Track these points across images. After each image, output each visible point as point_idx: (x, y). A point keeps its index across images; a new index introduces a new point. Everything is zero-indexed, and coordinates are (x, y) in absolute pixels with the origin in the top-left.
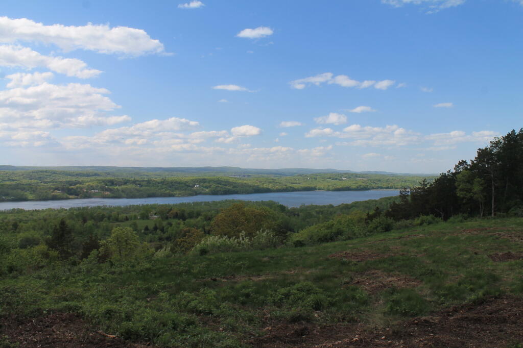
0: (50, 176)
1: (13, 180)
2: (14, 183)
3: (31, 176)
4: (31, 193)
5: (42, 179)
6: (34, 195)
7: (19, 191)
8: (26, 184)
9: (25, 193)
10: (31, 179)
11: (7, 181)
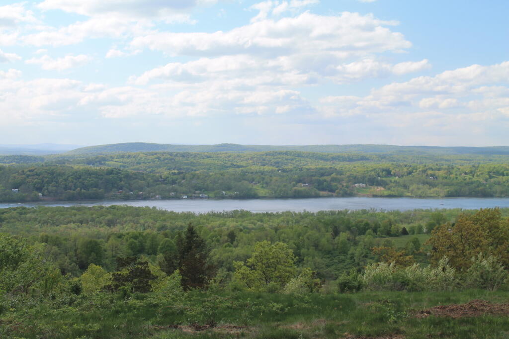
0: (292, 160)
1: (239, 167)
2: (239, 170)
3: (264, 160)
4: (262, 187)
5: (280, 164)
6: (267, 191)
7: (246, 182)
8: (256, 173)
9: (255, 187)
10: (264, 165)
11: (230, 167)
